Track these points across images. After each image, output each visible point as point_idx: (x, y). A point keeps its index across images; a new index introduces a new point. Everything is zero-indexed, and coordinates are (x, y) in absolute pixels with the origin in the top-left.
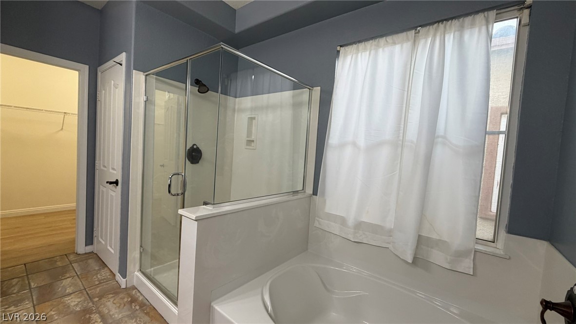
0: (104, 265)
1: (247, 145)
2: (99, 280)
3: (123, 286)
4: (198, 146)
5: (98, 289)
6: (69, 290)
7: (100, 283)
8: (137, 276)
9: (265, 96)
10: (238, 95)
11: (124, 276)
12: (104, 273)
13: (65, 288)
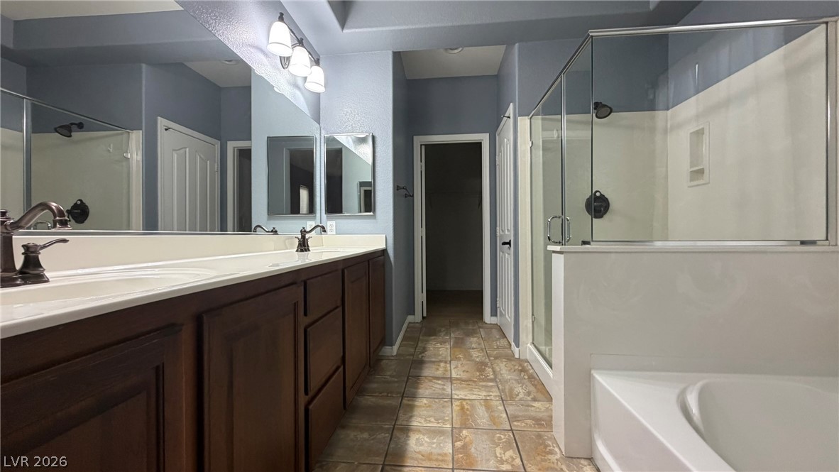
0: (504, 336)
1: (692, 180)
2: (497, 345)
3: (517, 356)
4: (602, 193)
5: (495, 352)
6: (473, 346)
7: (498, 348)
8: (530, 349)
9: (723, 84)
10: (670, 105)
11: (518, 346)
12: (503, 342)
13: (471, 343)
